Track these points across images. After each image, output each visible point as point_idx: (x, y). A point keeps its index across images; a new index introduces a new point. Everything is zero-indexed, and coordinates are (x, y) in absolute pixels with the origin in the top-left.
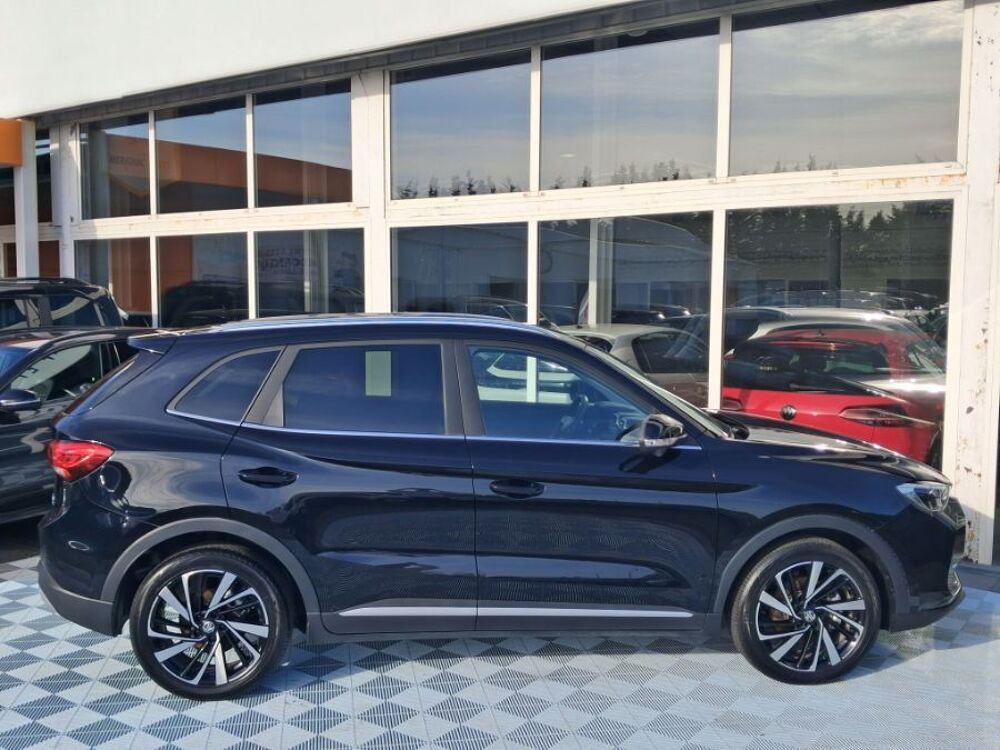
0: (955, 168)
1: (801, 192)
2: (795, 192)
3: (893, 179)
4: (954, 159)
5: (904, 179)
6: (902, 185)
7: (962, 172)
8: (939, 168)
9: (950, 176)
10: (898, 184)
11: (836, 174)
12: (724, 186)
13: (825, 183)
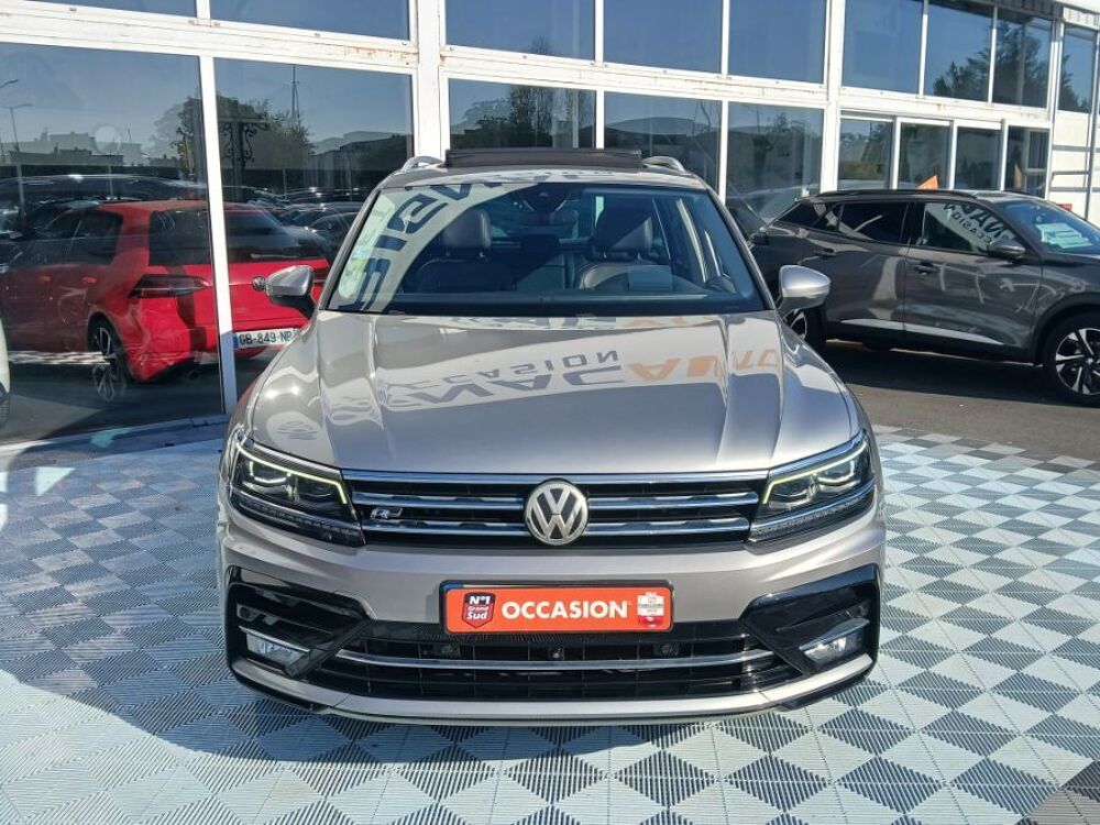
0: (409, 46)
1: (287, 50)
2: (281, 49)
3: (366, 49)
4: (409, 39)
5: (374, 50)
6: (373, 55)
7: (416, 51)
8: (397, 43)
9: (408, 53)
10: (370, 54)
11: (317, 35)
12: (205, 29)
13: (309, 43)
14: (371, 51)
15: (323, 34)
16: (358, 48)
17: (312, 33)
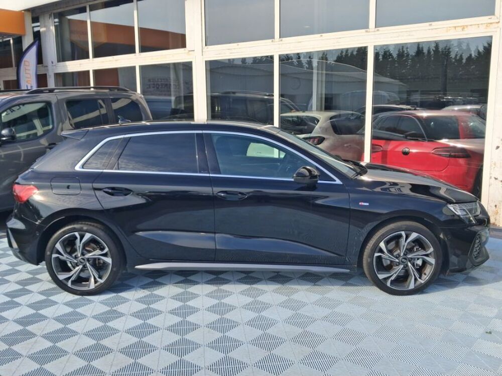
0: (493, 19)
3: (461, 26)
4: (493, 14)
5: (467, 26)
6: (466, 29)
7: (497, 21)
8: (485, 19)
9: (491, 23)
10: (463, 30)
11: (431, 25)
12: (373, 33)
13: (425, 30)
14: (463, 28)
15: (433, 23)
16: (455, 27)
17: (427, 24)
